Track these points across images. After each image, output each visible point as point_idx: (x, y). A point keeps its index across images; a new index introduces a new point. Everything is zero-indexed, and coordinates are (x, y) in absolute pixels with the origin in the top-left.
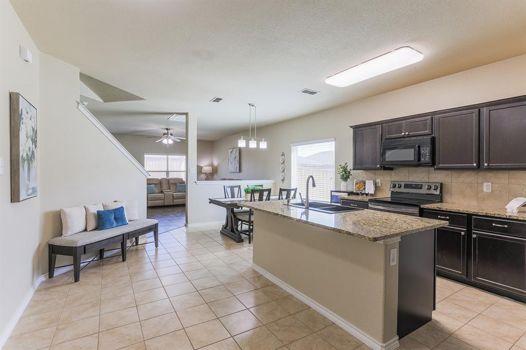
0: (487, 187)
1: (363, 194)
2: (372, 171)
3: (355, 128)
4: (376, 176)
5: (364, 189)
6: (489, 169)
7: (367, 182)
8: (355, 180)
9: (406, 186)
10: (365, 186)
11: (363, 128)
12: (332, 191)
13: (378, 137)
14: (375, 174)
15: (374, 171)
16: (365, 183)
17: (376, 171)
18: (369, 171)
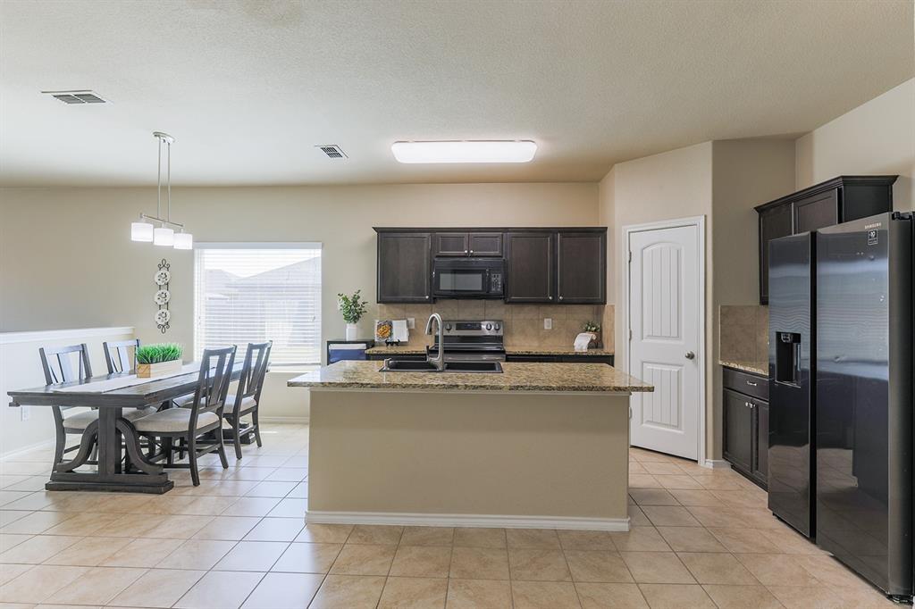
0: (548, 324)
1: (388, 343)
2: (400, 305)
3: (381, 232)
4: (407, 314)
5: (391, 334)
6: (563, 303)
7: (395, 323)
8: (377, 321)
9: (459, 327)
10: (391, 329)
11: (399, 235)
12: (329, 343)
13: (425, 251)
14: (405, 309)
15: (404, 305)
16: (391, 326)
17: (408, 305)
18: (396, 305)
